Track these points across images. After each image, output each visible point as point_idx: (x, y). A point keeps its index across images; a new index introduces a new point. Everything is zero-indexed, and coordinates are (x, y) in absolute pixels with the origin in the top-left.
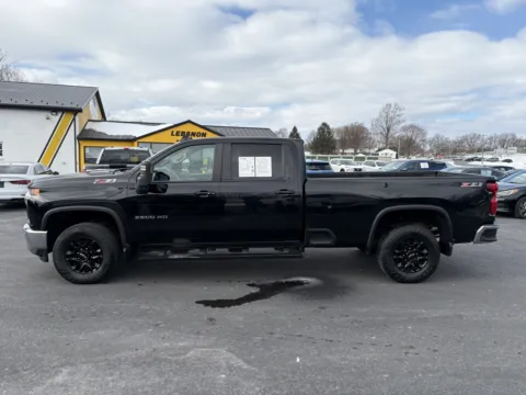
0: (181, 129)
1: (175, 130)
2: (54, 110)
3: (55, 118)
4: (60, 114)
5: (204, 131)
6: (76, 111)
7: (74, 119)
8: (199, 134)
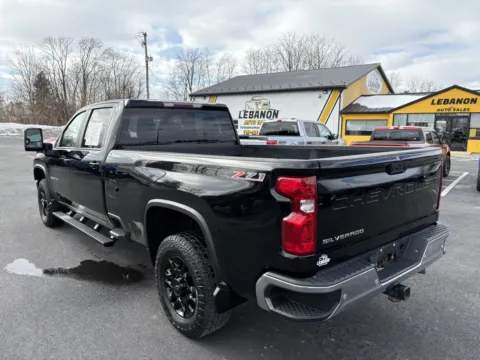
0: (443, 96)
1: (436, 98)
2: (325, 89)
3: (326, 96)
4: (329, 93)
5: (474, 97)
6: (341, 89)
7: (340, 96)
8: (467, 101)
